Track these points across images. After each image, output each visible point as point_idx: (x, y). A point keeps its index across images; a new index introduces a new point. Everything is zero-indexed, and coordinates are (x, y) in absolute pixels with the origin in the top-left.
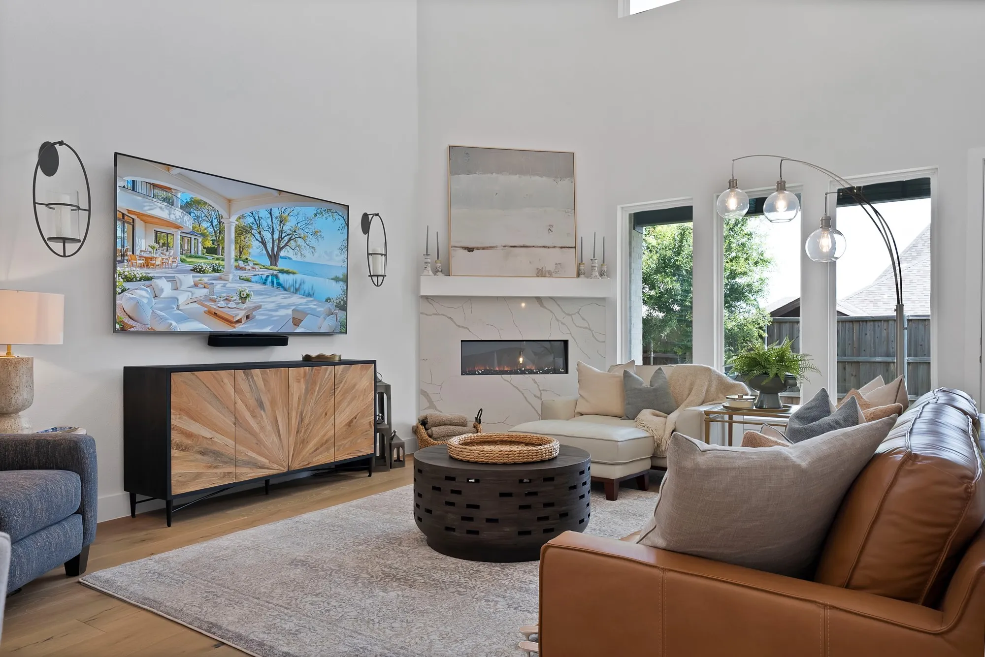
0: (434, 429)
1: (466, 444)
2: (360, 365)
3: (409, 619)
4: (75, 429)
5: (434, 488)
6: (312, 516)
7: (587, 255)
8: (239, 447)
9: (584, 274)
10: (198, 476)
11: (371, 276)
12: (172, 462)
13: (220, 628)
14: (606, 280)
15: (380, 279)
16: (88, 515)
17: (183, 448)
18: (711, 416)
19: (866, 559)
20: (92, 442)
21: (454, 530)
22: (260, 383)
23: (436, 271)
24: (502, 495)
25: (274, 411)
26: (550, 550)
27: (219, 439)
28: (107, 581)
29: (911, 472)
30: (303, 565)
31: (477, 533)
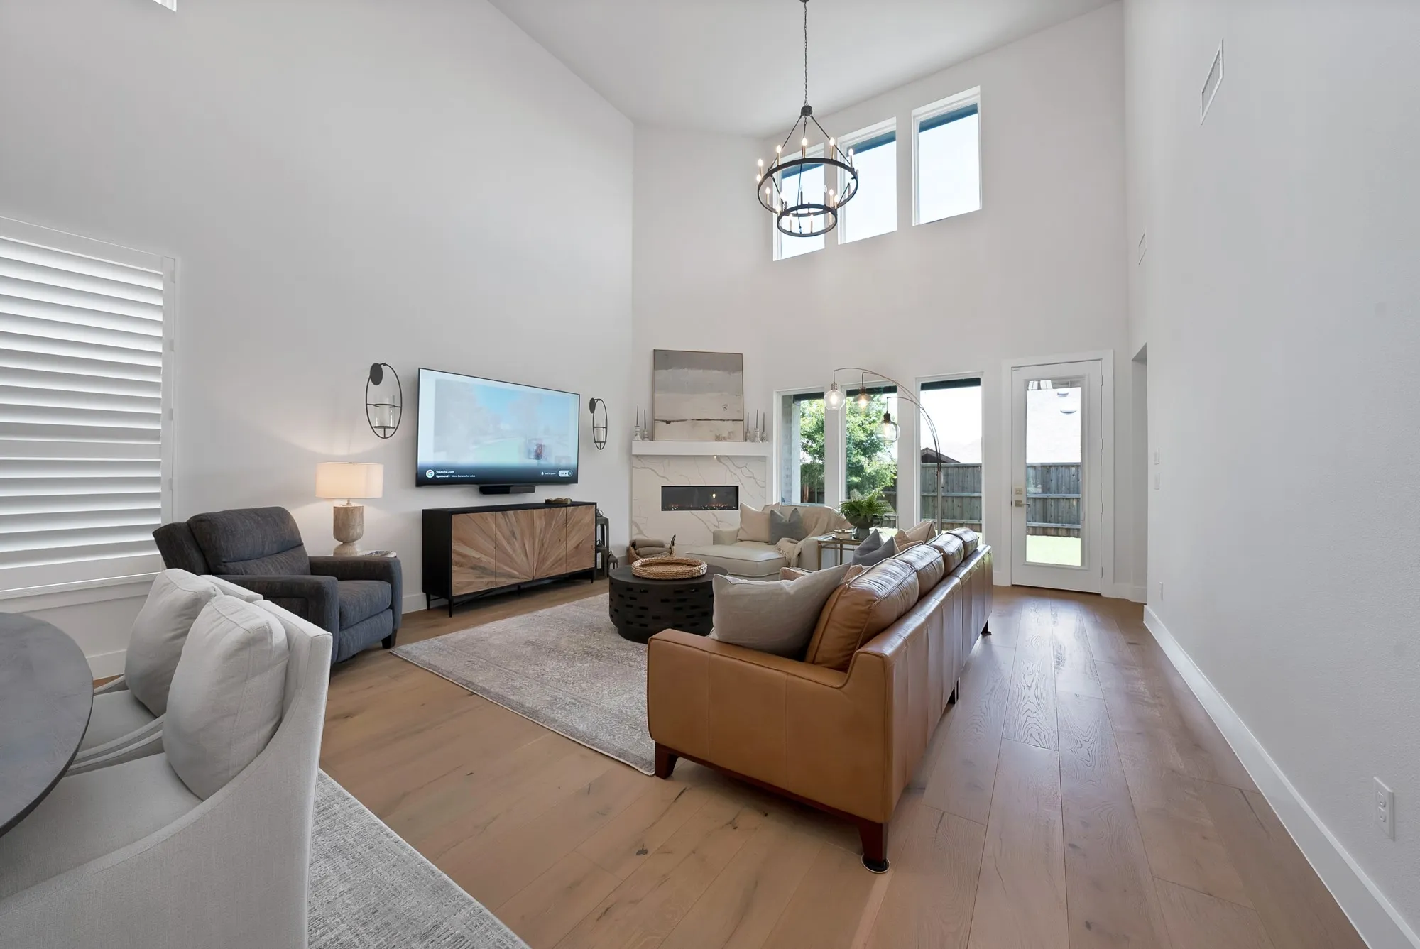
0: (640, 549)
1: (646, 565)
2: (584, 507)
3: (593, 681)
4: (386, 554)
5: (620, 596)
6: (545, 612)
7: (752, 425)
8: (498, 564)
9: (750, 439)
10: (470, 583)
11: (595, 442)
12: (453, 574)
13: (473, 684)
14: (765, 443)
15: (603, 444)
16: (396, 610)
17: (460, 565)
18: (823, 544)
19: (823, 647)
20: (398, 562)
21: (632, 623)
22: (514, 520)
23: (643, 438)
24: (663, 601)
25: (523, 540)
26: (653, 641)
27: (484, 558)
28: (407, 652)
29: (843, 597)
30: (533, 645)
31: (646, 625)
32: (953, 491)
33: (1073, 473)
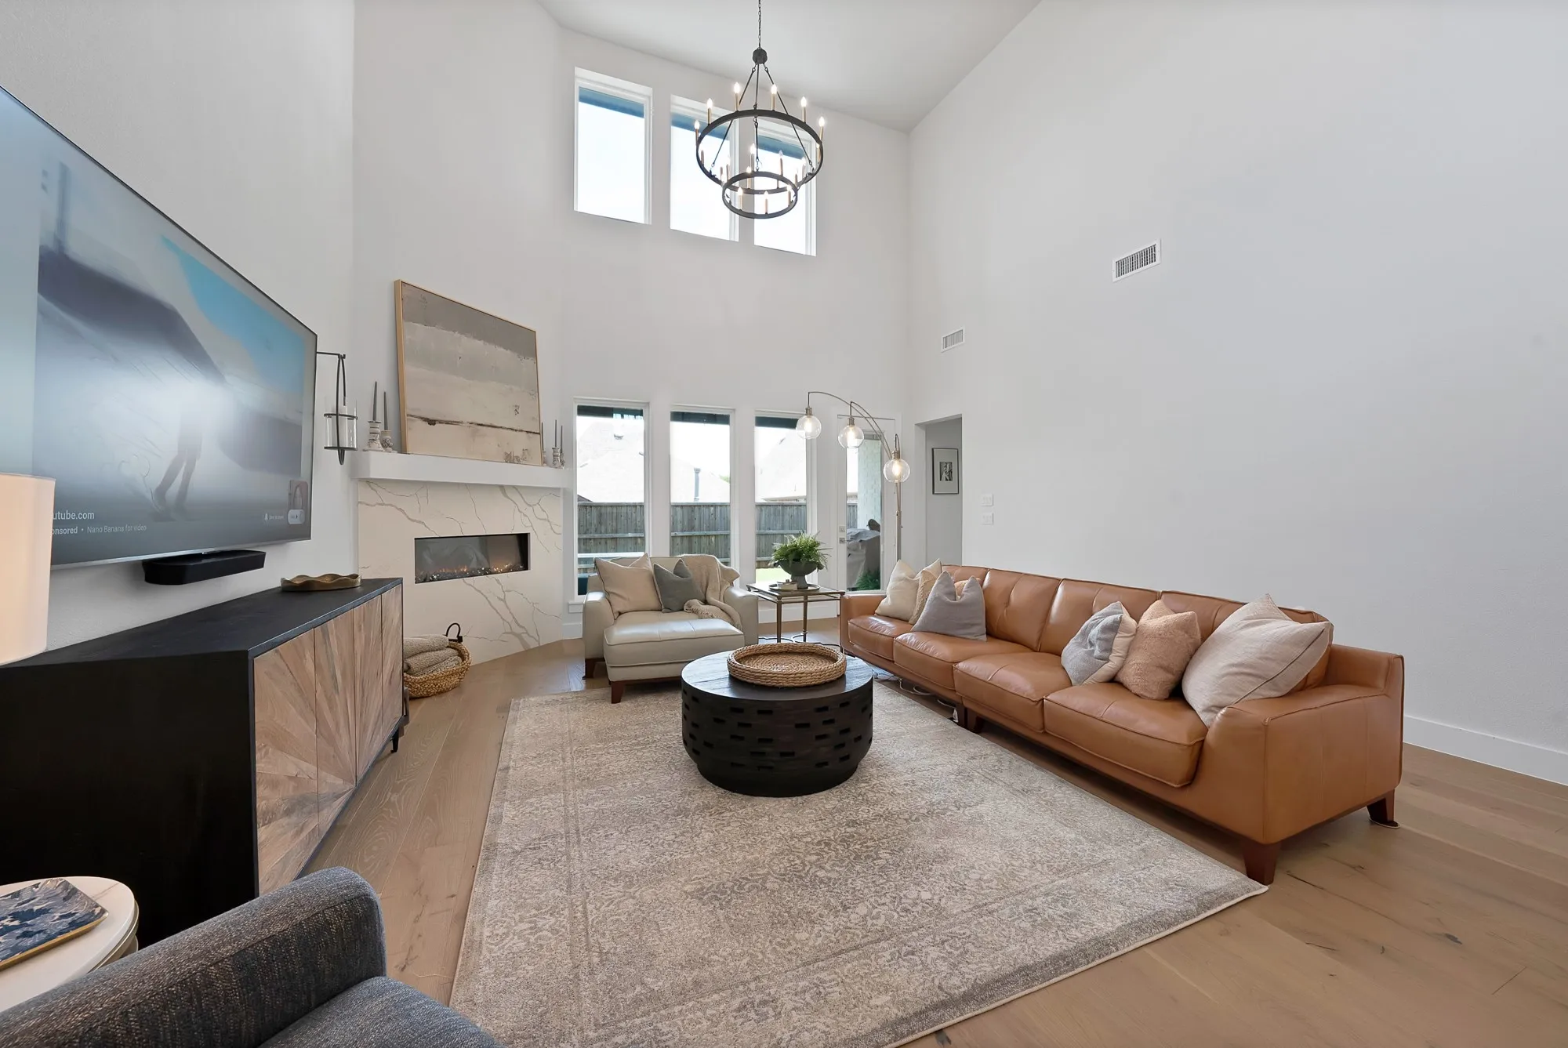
2: (394, 589)
8: (321, 774)
9: (547, 462)
10: (285, 863)
22: (334, 644)
23: (385, 444)
25: (345, 690)
27: (304, 772)
32: (606, 532)
33: (712, 512)
